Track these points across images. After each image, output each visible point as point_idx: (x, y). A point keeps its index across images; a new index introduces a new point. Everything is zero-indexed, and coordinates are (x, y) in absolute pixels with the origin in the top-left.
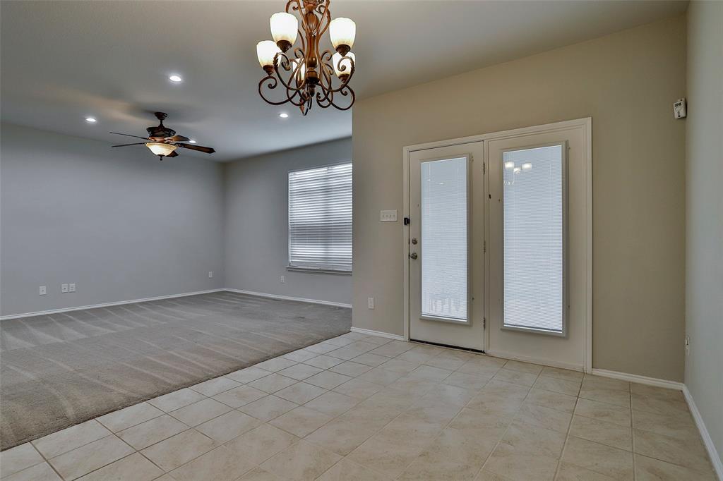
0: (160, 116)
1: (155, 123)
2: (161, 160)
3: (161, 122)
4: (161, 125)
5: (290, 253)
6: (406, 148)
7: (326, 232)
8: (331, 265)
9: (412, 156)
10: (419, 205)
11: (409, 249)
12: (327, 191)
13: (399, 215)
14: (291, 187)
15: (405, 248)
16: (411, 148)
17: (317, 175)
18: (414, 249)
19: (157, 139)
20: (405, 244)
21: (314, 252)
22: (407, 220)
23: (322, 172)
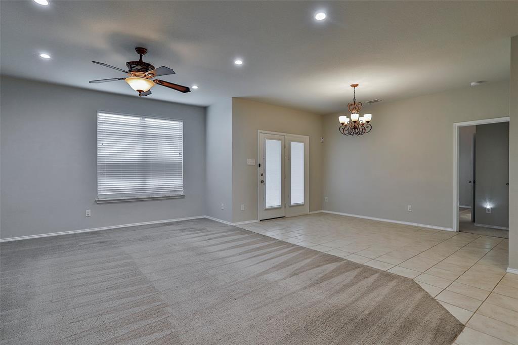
0: (141, 51)
5: (98, 187)
6: (259, 131)
7: (144, 169)
8: (148, 194)
9: (261, 135)
10: (264, 159)
11: (260, 178)
12: (144, 136)
13: (256, 162)
14: (100, 126)
15: (259, 178)
16: (261, 131)
17: (131, 121)
18: (262, 178)
19: (137, 73)
20: (259, 176)
21: (130, 185)
22: (260, 165)
23: (136, 120)
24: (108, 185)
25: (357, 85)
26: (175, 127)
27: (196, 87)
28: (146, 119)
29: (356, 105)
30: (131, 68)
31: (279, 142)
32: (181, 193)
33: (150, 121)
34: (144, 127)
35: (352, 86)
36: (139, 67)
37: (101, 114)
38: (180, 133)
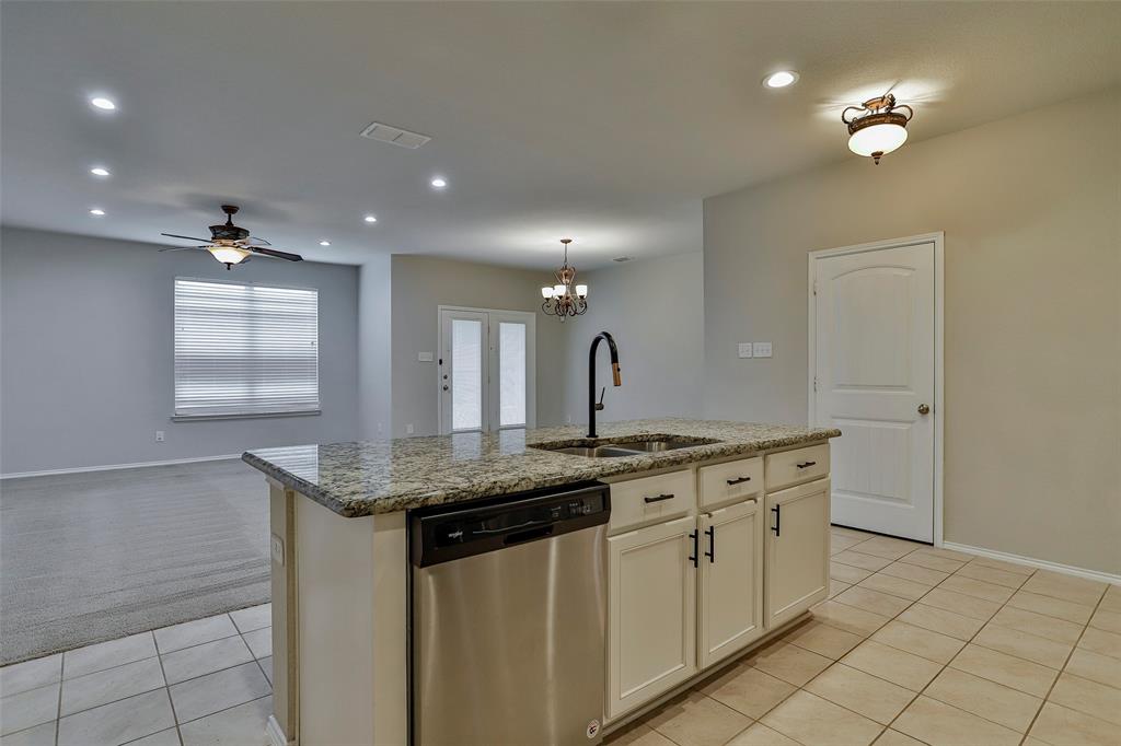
0: (230, 209)
1: (222, 220)
2: (229, 269)
3: (230, 218)
4: (230, 222)
5: (176, 396)
6: (440, 307)
7: (252, 367)
8: (259, 408)
9: (443, 312)
10: (450, 350)
11: (441, 383)
12: (252, 316)
13: (435, 357)
14: (178, 302)
15: (439, 382)
16: (444, 307)
18: (445, 382)
19: (224, 241)
20: (439, 378)
21: (227, 394)
22: (441, 362)
23: (237, 290)
24: (193, 394)
25: (570, 241)
26: (304, 300)
27: (327, 244)
28: (255, 288)
29: (568, 271)
30: (215, 234)
31: (479, 323)
32: (316, 407)
33: (262, 292)
34: (251, 300)
35: (562, 241)
36: (226, 233)
37: (180, 282)
38: (313, 309)
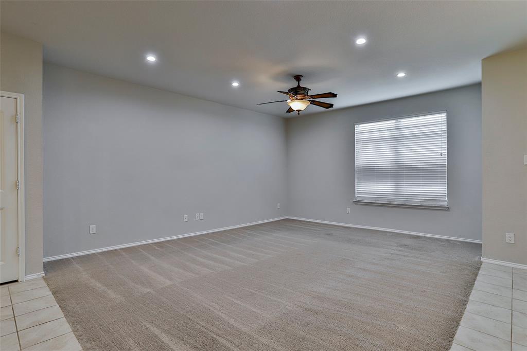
2: (299, 114)
3: (299, 83)
4: (299, 86)
5: (356, 190)
8: (402, 200)
12: (398, 139)
14: (357, 137)
17: (385, 127)
21: (382, 189)
23: (390, 123)
26: (436, 121)
28: (401, 121)
32: (445, 204)
34: (398, 129)
37: (358, 126)
38: (443, 128)
